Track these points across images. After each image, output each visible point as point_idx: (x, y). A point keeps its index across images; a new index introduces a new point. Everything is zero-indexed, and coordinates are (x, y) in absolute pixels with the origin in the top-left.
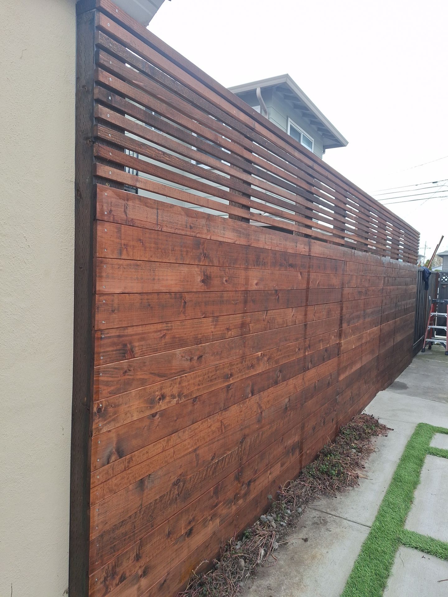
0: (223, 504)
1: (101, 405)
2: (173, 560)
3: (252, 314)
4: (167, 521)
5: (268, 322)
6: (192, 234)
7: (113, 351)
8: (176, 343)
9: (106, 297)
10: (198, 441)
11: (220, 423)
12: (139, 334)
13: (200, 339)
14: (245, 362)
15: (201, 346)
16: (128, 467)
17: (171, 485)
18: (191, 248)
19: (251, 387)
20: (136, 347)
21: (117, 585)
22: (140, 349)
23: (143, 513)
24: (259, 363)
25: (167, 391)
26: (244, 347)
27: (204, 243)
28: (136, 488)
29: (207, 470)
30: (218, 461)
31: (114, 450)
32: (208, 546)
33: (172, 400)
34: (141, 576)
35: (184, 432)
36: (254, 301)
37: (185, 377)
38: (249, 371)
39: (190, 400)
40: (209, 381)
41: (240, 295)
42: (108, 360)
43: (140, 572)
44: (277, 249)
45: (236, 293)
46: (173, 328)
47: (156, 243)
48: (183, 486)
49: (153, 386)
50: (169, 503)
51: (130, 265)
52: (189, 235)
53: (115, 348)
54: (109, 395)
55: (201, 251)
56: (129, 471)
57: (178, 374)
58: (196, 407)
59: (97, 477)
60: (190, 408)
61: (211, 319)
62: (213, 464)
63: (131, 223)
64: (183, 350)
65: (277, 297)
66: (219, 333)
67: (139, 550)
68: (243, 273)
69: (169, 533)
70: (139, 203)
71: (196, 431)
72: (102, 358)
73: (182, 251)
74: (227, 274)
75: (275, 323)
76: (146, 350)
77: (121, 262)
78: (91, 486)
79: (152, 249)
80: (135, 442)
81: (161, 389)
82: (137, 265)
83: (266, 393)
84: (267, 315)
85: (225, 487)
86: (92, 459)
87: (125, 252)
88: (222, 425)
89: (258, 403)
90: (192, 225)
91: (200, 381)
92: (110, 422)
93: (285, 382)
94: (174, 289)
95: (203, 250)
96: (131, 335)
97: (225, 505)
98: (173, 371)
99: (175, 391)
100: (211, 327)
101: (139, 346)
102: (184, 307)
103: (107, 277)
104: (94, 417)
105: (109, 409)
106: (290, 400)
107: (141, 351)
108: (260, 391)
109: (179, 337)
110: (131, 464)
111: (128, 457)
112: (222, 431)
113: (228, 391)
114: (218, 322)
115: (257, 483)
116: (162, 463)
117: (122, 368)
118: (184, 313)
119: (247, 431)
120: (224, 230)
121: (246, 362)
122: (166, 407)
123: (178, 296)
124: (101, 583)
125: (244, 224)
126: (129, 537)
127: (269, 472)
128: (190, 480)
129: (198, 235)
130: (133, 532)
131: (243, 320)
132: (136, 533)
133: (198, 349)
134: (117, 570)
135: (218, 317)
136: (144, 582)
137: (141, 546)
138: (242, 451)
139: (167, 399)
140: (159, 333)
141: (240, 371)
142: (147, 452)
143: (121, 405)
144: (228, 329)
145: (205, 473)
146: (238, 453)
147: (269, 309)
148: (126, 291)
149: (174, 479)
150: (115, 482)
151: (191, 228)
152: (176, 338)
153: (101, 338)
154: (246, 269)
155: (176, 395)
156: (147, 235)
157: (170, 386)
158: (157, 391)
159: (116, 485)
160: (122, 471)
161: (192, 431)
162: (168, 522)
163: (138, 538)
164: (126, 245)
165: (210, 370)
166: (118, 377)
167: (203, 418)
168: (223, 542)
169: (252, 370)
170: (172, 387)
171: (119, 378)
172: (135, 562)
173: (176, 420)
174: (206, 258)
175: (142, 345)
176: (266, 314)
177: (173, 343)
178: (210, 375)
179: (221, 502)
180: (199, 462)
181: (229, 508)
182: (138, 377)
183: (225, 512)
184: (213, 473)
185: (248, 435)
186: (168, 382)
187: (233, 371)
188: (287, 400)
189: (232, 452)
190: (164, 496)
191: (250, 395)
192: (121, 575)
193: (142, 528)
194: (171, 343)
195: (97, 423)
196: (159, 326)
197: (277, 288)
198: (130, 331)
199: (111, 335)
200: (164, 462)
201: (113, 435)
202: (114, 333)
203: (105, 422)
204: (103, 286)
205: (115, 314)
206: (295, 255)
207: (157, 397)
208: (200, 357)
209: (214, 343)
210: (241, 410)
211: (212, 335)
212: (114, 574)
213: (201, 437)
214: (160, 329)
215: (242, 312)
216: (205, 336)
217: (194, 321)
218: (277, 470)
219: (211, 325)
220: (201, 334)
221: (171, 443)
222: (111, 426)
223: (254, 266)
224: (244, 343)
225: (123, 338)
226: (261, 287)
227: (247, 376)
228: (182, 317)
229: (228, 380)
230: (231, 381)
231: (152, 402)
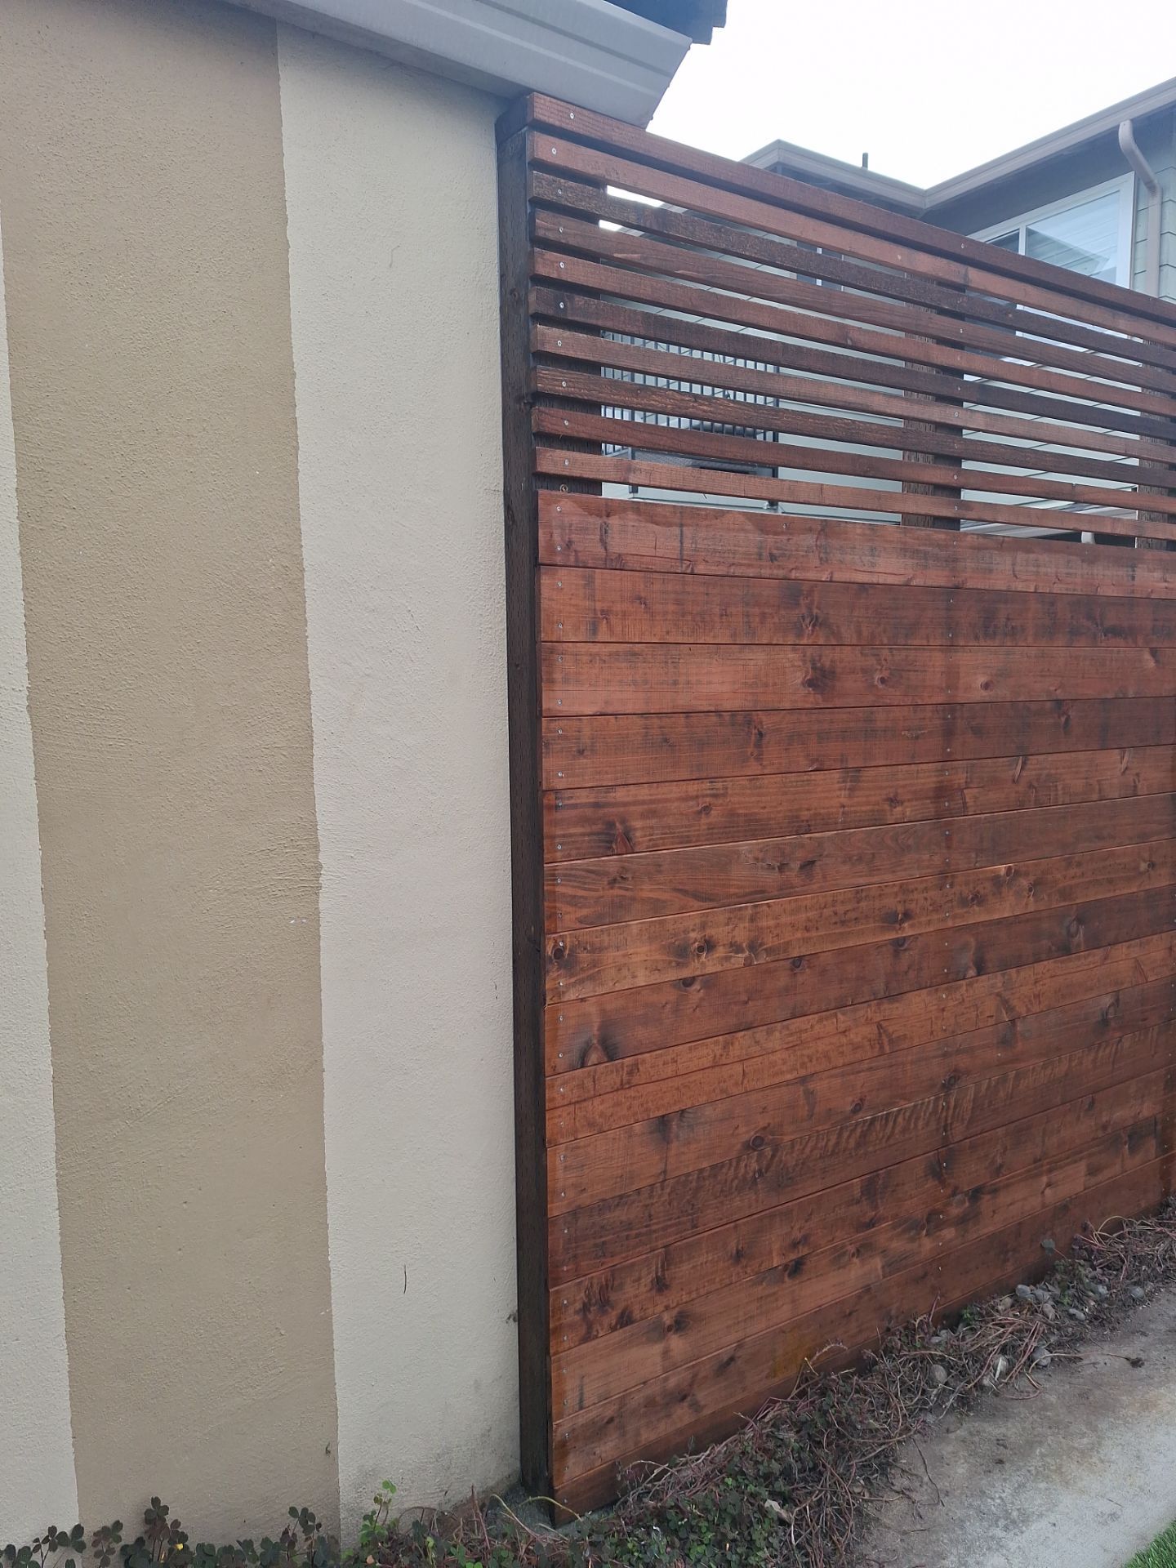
0: (894, 1227)
1: (561, 944)
2: (752, 1317)
3: (973, 765)
4: (732, 1225)
5: (1031, 786)
6: (775, 572)
7: (583, 835)
8: (738, 827)
9: (563, 723)
10: (811, 1061)
11: (875, 1027)
12: (643, 802)
13: (807, 821)
14: (952, 886)
15: (810, 838)
16: (629, 1083)
17: (739, 1146)
18: (774, 606)
19: (973, 949)
20: (635, 829)
21: (613, 1329)
22: (645, 836)
23: (668, 1190)
24: (1000, 893)
25: (719, 933)
26: (949, 847)
27: (811, 592)
28: (651, 1133)
29: (840, 1135)
30: (873, 1121)
31: (595, 1041)
32: (850, 1314)
33: (732, 954)
34: (670, 1328)
35: (769, 1033)
36: (978, 731)
37: (765, 908)
38: (965, 910)
39: (782, 963)
40: (836, 923)
41: (929, 715)
42: (574, 852)
43: (667, 1319)
44: (1057, 588)
45: (915, 711)
46: (730, 792)
47: (678, 602)
48: (773, 1156)
49: (682, 918)
50: (734, 1184)
51: (617, 653)
52: (768, 576)
53: (587, 830)
54: (578, 925)
55: (804, 610)
56: (632, 1093)
57: (747, 899)
58: (800, 979)
59: (559, 1090)
60: (783, 980)
61: (836, 775)
62: (857, 1124)
63: (617, 564)
64: (758, 844)
65: (1063, 719)
66: (864, 808)
67: (663, 1270)
68: (938, 660)
69: (739, 1256)
70: (636, 517)
71: (804, 1035)
72: (559, 847)
73: (748, 616)
74: (884, 662)
75: (1057, 790)
76: (661, 838)
77: (595, 648)
78: (548, 1106)
79: (670, 617)
80: (642, 1034)
81: (703, 926)
82: (635, 654)
83: (1027, 973)
84: (1028, 767)
85: (897, 1185)
86: (548, 1049)
87: (604, 626)
88: (880, 1033)
89: (998, 995)
90: (775, 552)
91: (809, 920)
92: (582, 981)
93: (1099, 953)
94: (727, 706)
95: (809, 608)
96: (625, 804)
97: (900, 1230)
98: (732, 891)
99: (741, 934)
100: (838, 793)
101: (643, 828)
102: (758, 745)
103: (566, 681)
104: (548, 967)
105: (581, 955)
106: (1117, 1000)
107: (650, 840)
108: (1004, 966)
109: (746, 815)
110: (635, 1080)
111: (628, 1061)
112: (882, 1047)
113: (896, 954)
114: (859, 781)
115: (1004, 1198)
116: (714, 1090)
117: (606, 874)
118: (759, 758)
119: (963, 1062)
120: (873, 555)
121: (957, 889)
122: (719, 968)
123: (740, 718)
124: (577, 1312)
125: (940, 535)
126: (637, 1236)
127: (1045, 1179)
128: (793, 1147)
129: (793, 575)
130: (646, 1226)
131: (942, 778)
132: (655, 1231)
133: (802, 846)
134: (613, 1297)
135: (858, 769)
136: (677, 1343)
137: (668, 1260)
138: (948, 1108)
139: (721, 952)
140: (691, 803)
141: (937, 908)
142: (674, 1061)
143: (606, 949)
144: (893, 801)
145: (833, 1139)
146: (935, 1112)
147: (1032, 751)
148: (610, 710)
149: (746, 1134)
150: (601, 1107)
151: (773, 558)
152: (739, 815)
153: (557, 807)
154: (950, 647)
155: (744, 945)
156: (657, 587)
157: (727, 924)
158: (693, 930)
159: (602, 1115)
160: (615, 1088)
161: (791, 1035)
162: (736, 1227)
163: (660, 1243)
164: (606, 613)
165: (841, 898)
166: (597, 890)
167: (824, 1008)
168: (897, 1317)
169: (976, 908)
170: (731, 927)
171: (601, 893)
172: (654, 1292)
173: (746, 1003)
174: (817, 628)
175: (652, 827)
176: (1024, 763)
177: (729, 827)
178: (841, 909)
179: (884, 1219)
180: (817, 1110)
181: (912, 1240)
182: (645, 894)
183: (898, 1245)
184: (858, 1145)
185: (968, 1072)
186: (721, 915)
187: (913, 906)
188: (1107, 1000)
189: (915, 1106)
190: (723, 1166)
191: (972, 973)
192: (620, 1311)
193: (669, 1223)
194: (725, 827)
195: (554, 979)
196: (693, 788)
197: (1060, 695)
198: (620, 795)
199: (578, 801)
200: (717, 1091)
201: (591, 1008)
202: (584, 797)
203: (573, 980)
204: (556, 699)
205: (585, 757)
206: (1129, 602)
207: (695, 943)
208: (808, 865)
209: (850, 834)
210: (942, 1007)
211: (843, 813)
212: (605, 1304)
213: (817, 1052)
214: (695, 793)
215: (940, 758)
216: (820, 814)
217: (786, 778)
218: (1073, 1181)
219: (840, 789)
220: (808, 810)
221: (736, 1051)
222: (587, 990)
223: (977, 638)
224: (949, 839)
225: (606, 810)
226: (1002, 692)
227: (959, 923)
228: (754, 768)
229: (898, 926)
230: (908, 930)
231: (681, 953)
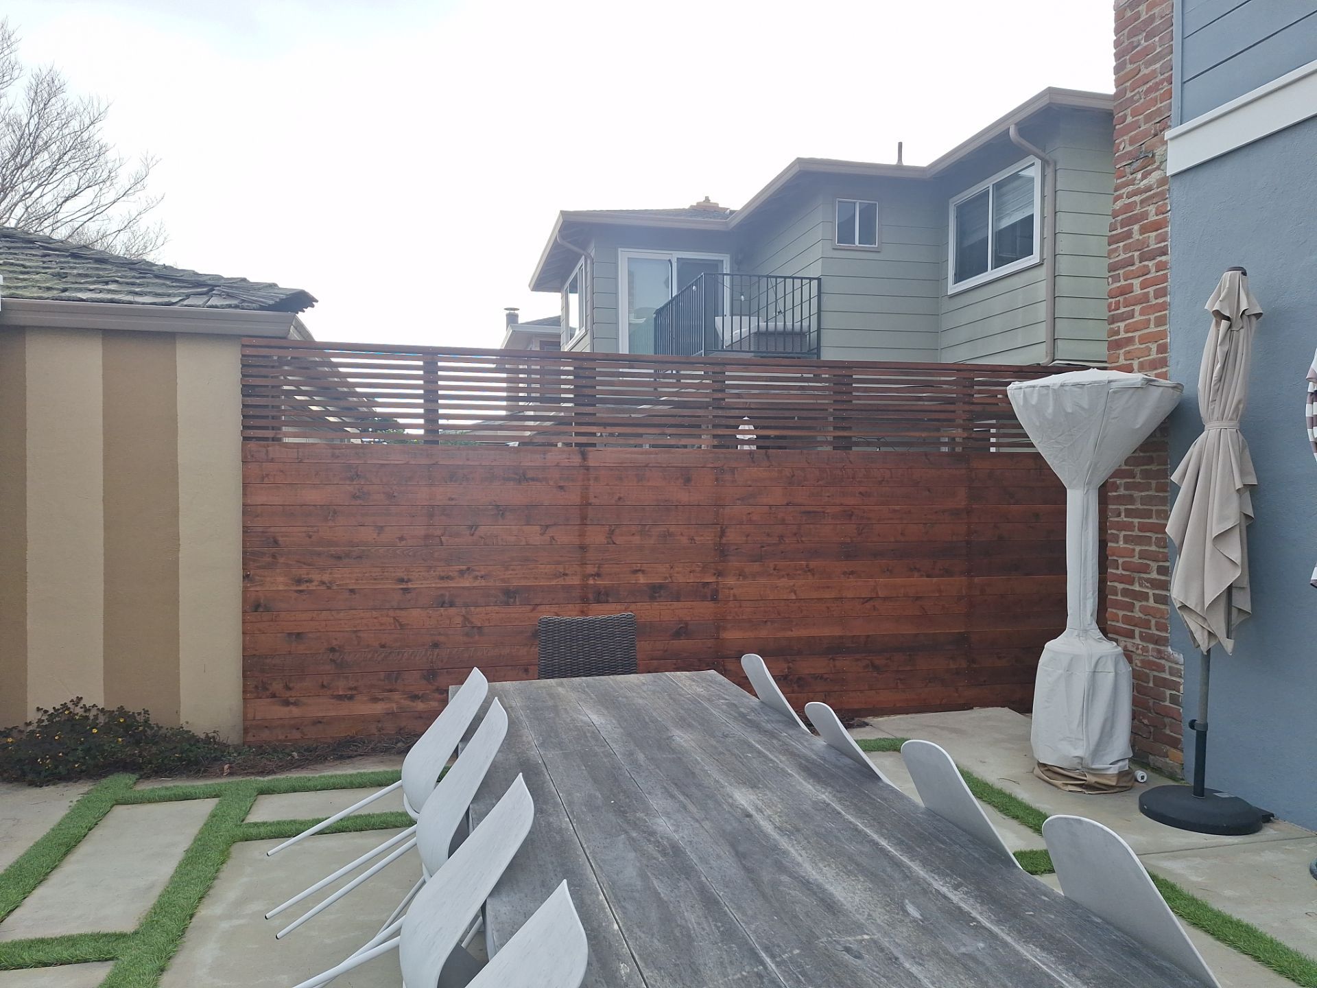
0: (403, 695)
1: (248, 573)
2: (330, 709)
3: (445, 528)
4: (320, 675)
5: (481, 537)
6: (340, 461)
8: (324, 542)
9: (250, 507)
10: (359, 626)
11: (392, 619)
12: (283, 532)
13: (357, 543)
14: (434, 572)
15: (359, 549)
16: (275, 620)
17: (324, 649)
18: (340, 472)
19: (447, 597)
20: (280, 541)
21: (268, 697)
22: (284, 543)
23: (292, 657)
24: (463, 577)
25: (316, 577)
26: (433, 557)
27: (356, 467)
28: (285, 638)
29: (373, 654)
30: (391, 653)
31: (262, 605)
33: (321, 585)
34: (292, 703)
35: (339, 613)
36: (448, 515)
37: (337, 570)
38: (442, 581)
39: (345, 590)
40: (372, 579)
41: (420, 508)
42: (254, 546)
43: (291, 699)
44: (494, 463)
45: (413, 507)
46: (320, 531)
47: (296, 472)
48: (340, 656)
49: (298, 570)
50: (322, 662)
51: (272, 487)
52: (337, 463)
53: (259, 540)
54: (256, 568)
55: (353, 473)
56: (277, 623)
57: (329, 566)
58: (354, 597)
59: (247, 617)
60: (346, 596)
61: (371, 528)
62: (383, 652)
63: (272, 460)
64: (333, 549)
65: (501, 512)
66: (386, 540)
67: (289, 683)
68: (424, 490)
69: (323, 687)
70: (282, 447)
71: (356, 616)
73: (328, 475)
74: (395, 490)
75: (498, 540)
76: (290, 544)
77: (263, 485)
79: (293, 476)
80: (281, 605)
81: (308, 574)
82: (279, 487)
83: (481, 610)
84: (479, 530)
85: (405, 679)
87: (266, 479)
88: (395, 621)
89: (463, 616)
90: (340, 455)
91: (358, 577)
92: (256, 585)
93: (529, 607)
94: (319, 503)
95: (356, 472)
96: (275, 533)
97: (406, 696)
98: (322, 563)
99: (325, 579)
101: (283, 541)
102: (333, 516)
103: (251, 495)
105: (256, 577)
107: (286, 544)
108: (467, 605)
109: (328, 539)
110: (278, 620)
111: (275, 613)
112: (396, 626)
113: (404, 593)
114: (383, 531)
116: (312, 628)
117: (267, 553)
118: (334, 520)
120: (388, 454)
121: (437, 573)
122: (314, 588)
123: (325, 507)
124: (253, 687)
126: (278, 669)
128: (350, 654)
129: (348, 462)
130: (282, 667)
131: (428, 532)
132: (286, 670)
133: (354, 551)
134: (268, 687)
135: (383, 527)
136: (294, 709)
137: (291, 681)
138: (433, 655)
139: (316, 583)
140: (304, 534)
141: (426, 579)
142: (295, 616)
143: (266, 577)
144: (401, 539)
145: (370, 655)
146: (426, 655)
147: (480, 524)
148: (268, 504)
149: (327, 645)
150: (263, 626)
151: (338, 457)
152: (324, 539)
153: (247, 532)
154: (431, 485)
155: (327, 582)
156: (288, 467)
158: (304, 575)
159: (264, 628)
160: (269, 621)
161: (350, 615)
163: (288, 674)
164: (267, 475)
165: (373, 570)
167: (366, 608)
169: (449, 581)
170: (320, 575)
171: (264, 559)
172: (285, 690)
173: (328, 601)
174: (361, 479)
175: (287, 541)
176: (476, 528)
177: (320, 543)
178: (374, 574)
179: (397, 690)
180: (362, 643)
181: (413, 701)
182: (283, 561)
183: (405, 702)
184: (383, 660)
185: (445, 643)
186: (316, 571)
187: (413, 577)
189: (414, 651)
190: (316, 654)
191: (447, 605)
192: (270, 691)
193: (292, 668)
194: (318, 542)
195: (245, 583)
196: (304, 529)
197: (498, 503)
198: (272, 529)
199: (256, 531)
200: (314, 629)
201: (260, 594)
202: (260, 529)
203: (253, 585)
204: (248, 500)
205: (259, 518)
206: (543, 468)
207: (304, 579)
208: (358, 558)
209: (379, 548)
210: (430, 616)
211: (375, 541)
212: (265, 688)
213: (362, 623)
214: (305, 531)
215: (427, 524)
216: (363, 541)
217: (347, 528)
219: (373, 533)
220: (357, 539)
221: (322, 617)
222: (258, 588)
223: (446, 482)
224: (432, 554)
225: (267, 534)
226: (460, 501)
227: (439, 585)
228: (331, 523)
229: (404, 583)
230: (410, 585)
231: (299, 581)
